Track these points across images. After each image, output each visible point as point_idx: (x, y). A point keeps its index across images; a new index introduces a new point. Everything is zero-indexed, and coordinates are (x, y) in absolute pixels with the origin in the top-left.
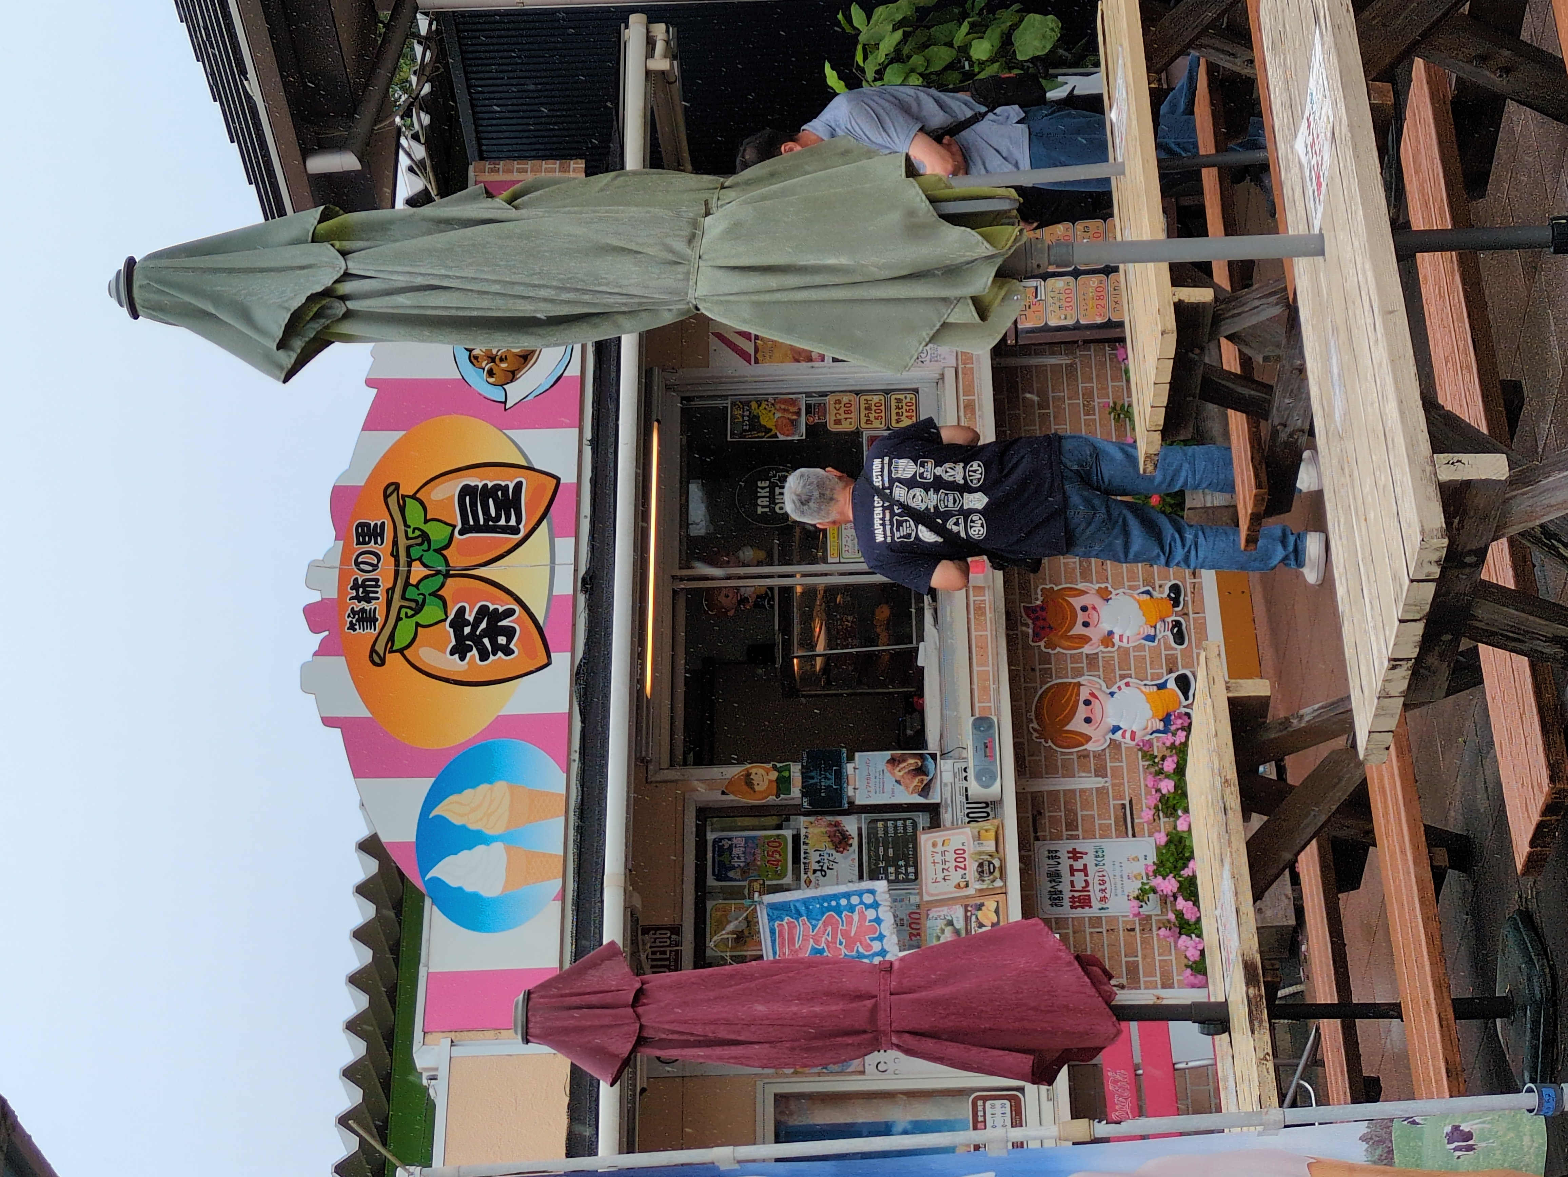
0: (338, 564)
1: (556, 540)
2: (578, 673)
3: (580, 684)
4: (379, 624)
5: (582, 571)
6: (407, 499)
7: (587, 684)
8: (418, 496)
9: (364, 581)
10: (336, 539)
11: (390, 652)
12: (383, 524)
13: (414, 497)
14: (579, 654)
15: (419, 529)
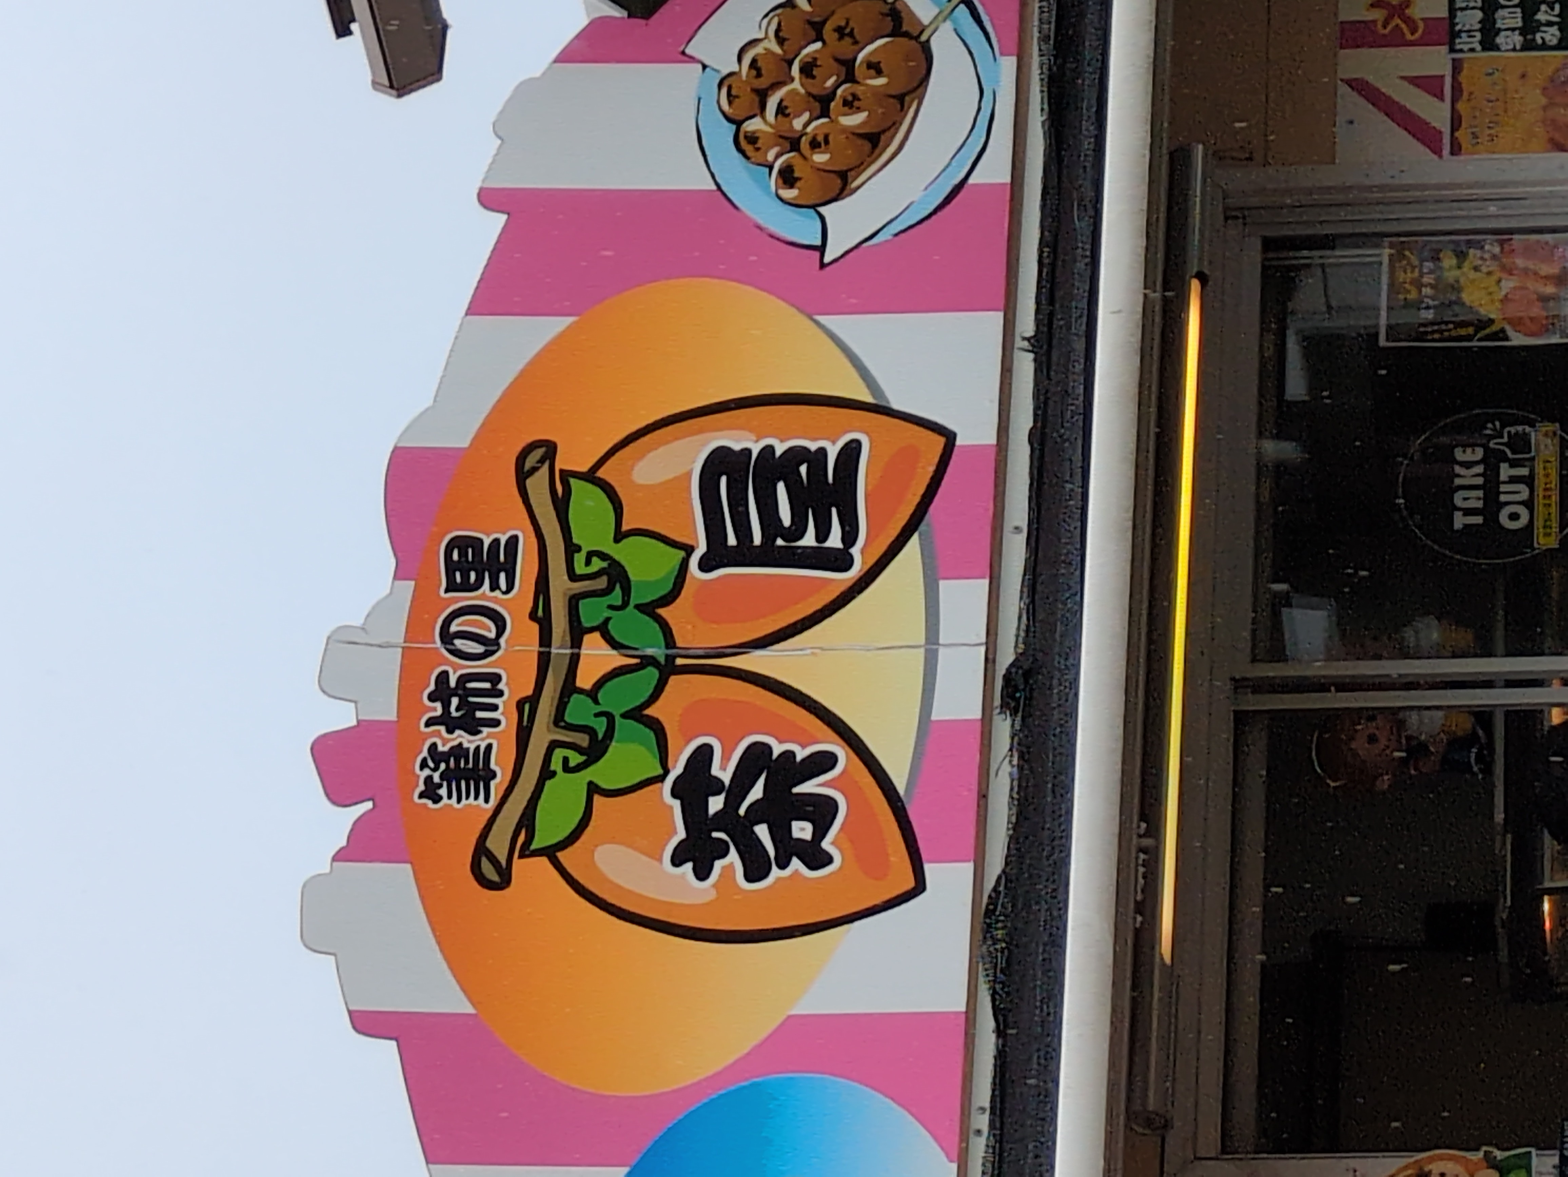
0: (400, 639)
1: (942, 584)
2: (989, 913)
3: (995, 941)
4: (497, 786)
5: (1006, 657)
6: (573, 481)
7: (1010, 939)
8: (600, 474)
9: (463, 679)
10: (396, 577)
11: (521, 856)
12: (513, 542)
13: (590, 476)
14: (995, 865)
15: (603, 556)
